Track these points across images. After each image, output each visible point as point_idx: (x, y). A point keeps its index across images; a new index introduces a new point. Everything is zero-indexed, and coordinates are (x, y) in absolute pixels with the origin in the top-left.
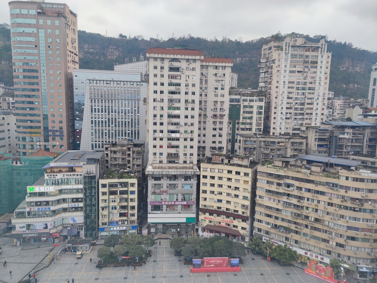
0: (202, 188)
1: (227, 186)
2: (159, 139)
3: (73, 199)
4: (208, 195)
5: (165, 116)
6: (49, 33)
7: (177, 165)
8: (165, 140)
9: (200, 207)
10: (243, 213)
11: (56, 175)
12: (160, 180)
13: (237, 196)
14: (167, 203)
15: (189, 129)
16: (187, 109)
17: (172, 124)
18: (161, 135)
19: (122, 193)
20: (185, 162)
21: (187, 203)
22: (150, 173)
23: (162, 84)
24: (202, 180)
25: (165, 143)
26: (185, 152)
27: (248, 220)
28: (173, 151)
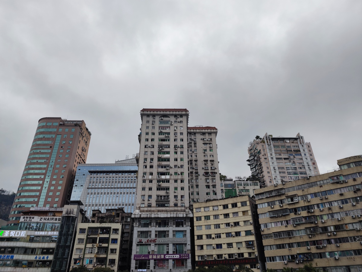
0: (197, 233)
1: (225, 225)
2: (148, 181)
3: (43, 249)
4: (204, 241)
5: (155, 160)
6: (64, 137)
7: (167, 208)
8: (155, 182)
9: (197, 259)
10: (250, 254)
11: (33, 218)
12: (148, 227)
13: (238, 234)
14: (155, 257)
15: (179, 171)
16: (176, 153)
17: (162, 167)
18: (150, 177)
19: (102, 240)
20: (176, 205)
21: (180, 256)
22: (137, 216)
23: (153, 134)
24: (196, 223)
25: (154, 185)
26: (176, 194)
27: (258, 263)
28: (163, 193)
